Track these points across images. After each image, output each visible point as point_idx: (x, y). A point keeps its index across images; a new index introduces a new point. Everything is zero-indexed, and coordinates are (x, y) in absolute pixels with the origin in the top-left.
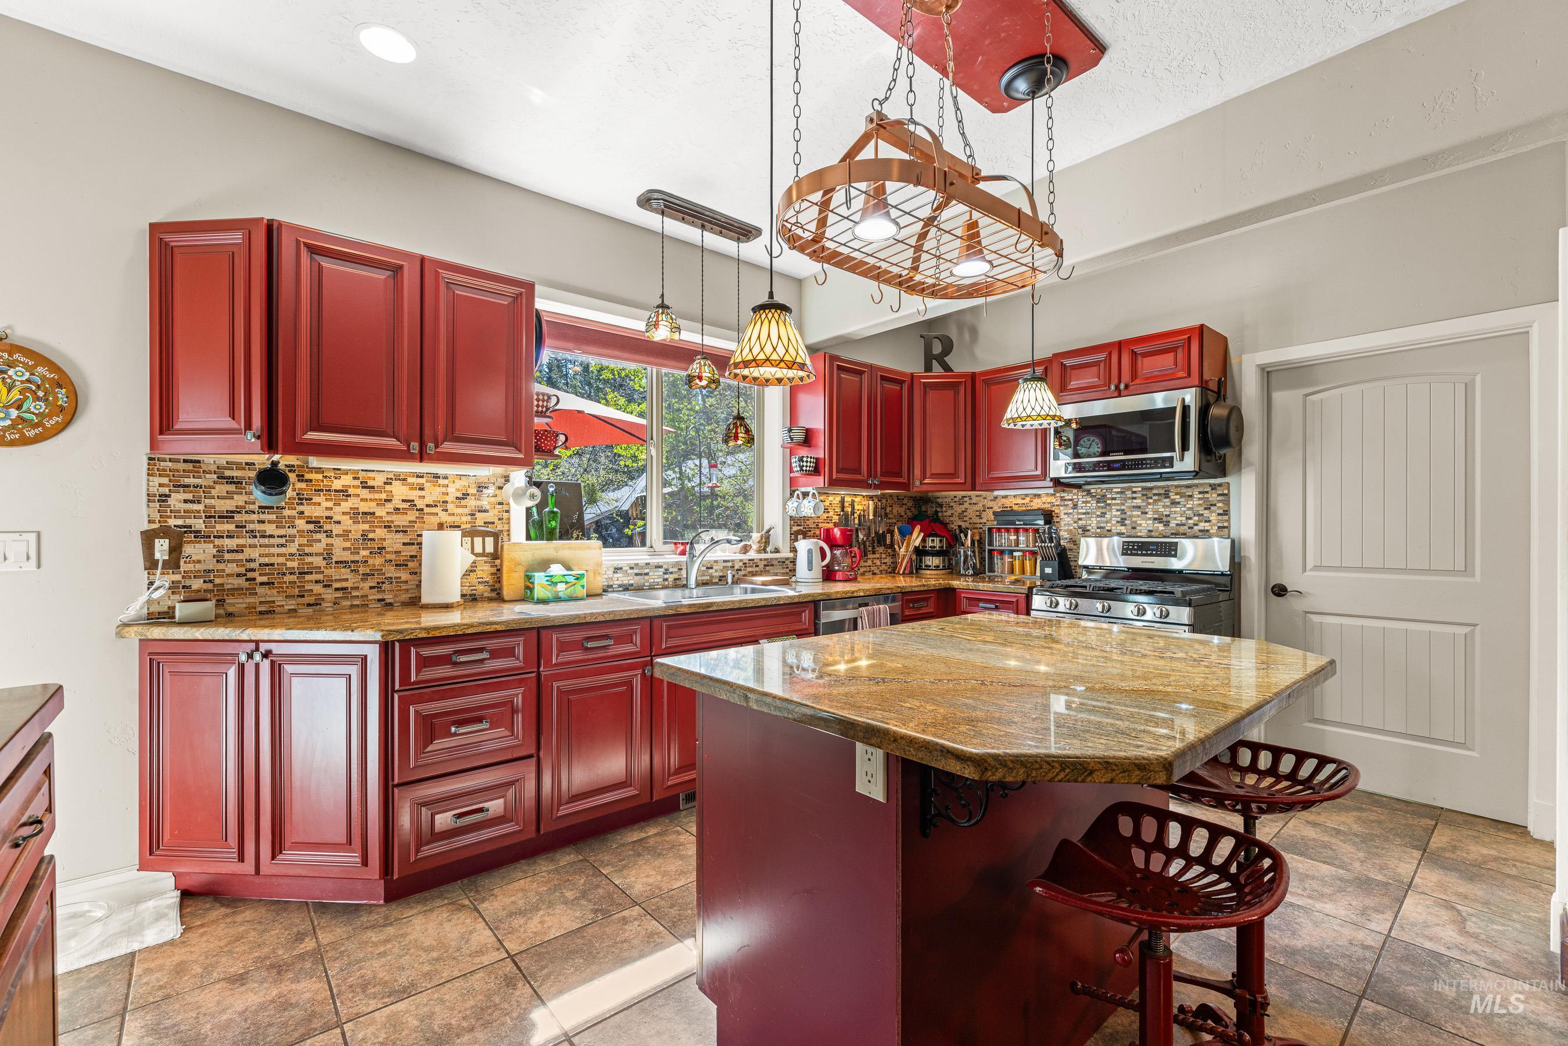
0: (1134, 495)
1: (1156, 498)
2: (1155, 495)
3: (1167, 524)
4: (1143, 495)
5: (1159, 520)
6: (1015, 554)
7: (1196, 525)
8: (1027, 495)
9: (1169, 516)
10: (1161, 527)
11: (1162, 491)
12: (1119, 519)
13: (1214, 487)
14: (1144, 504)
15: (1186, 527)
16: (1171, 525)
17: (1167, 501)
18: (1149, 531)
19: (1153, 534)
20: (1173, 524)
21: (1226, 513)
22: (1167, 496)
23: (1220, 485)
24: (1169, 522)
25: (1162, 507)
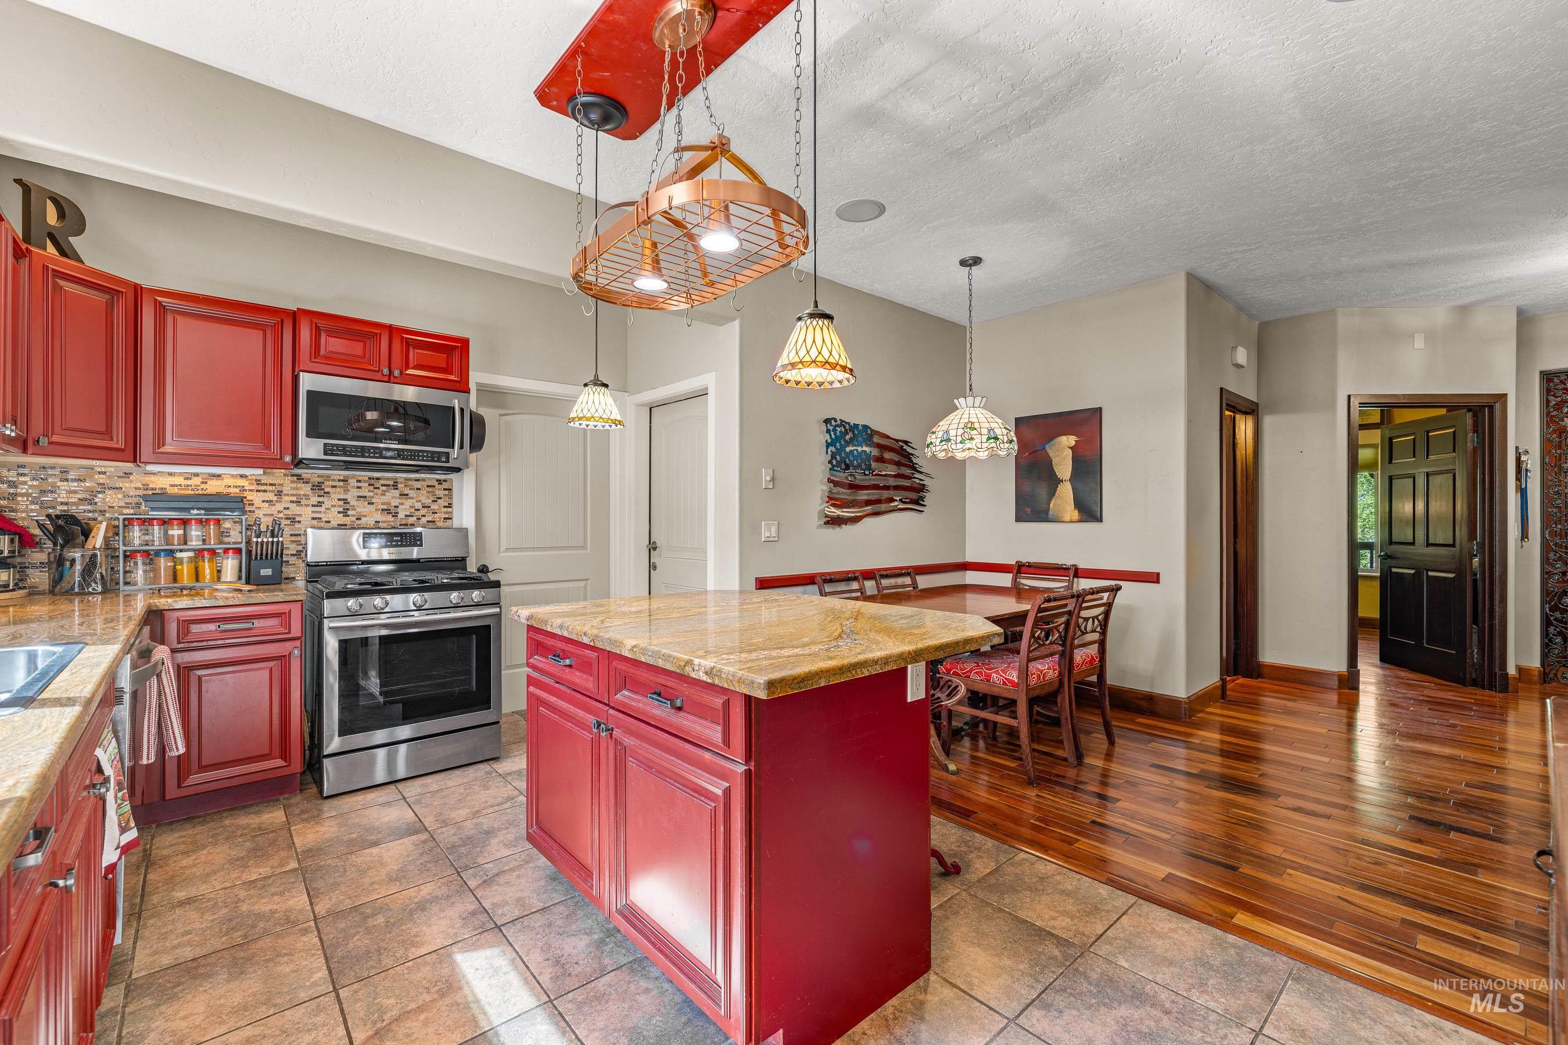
0: (359, 484)
1: (384, 488)
2: (382, 485)
3: (396, 515)
4: (370, 485)
5: (387, 511)
6: (179, 555)
7: (424, 516)
8: (197, 475)
9: (397, 507)
10: (390, 518)
11: (391, 483)
12: (341, 509)
13: (439, 482)
14: (371, 494)
15: (415, 518)
16: (400, 516)
17: (396, 493)
18: (376, 522)
19: (380, 524)
20: (401, 515)
21: (450, 506)
22: (395, 486)
23: (445, 481)
24: (397, 513)
25: (392, 497)
